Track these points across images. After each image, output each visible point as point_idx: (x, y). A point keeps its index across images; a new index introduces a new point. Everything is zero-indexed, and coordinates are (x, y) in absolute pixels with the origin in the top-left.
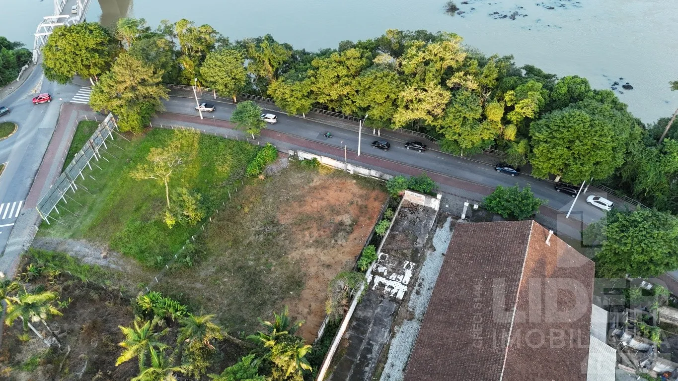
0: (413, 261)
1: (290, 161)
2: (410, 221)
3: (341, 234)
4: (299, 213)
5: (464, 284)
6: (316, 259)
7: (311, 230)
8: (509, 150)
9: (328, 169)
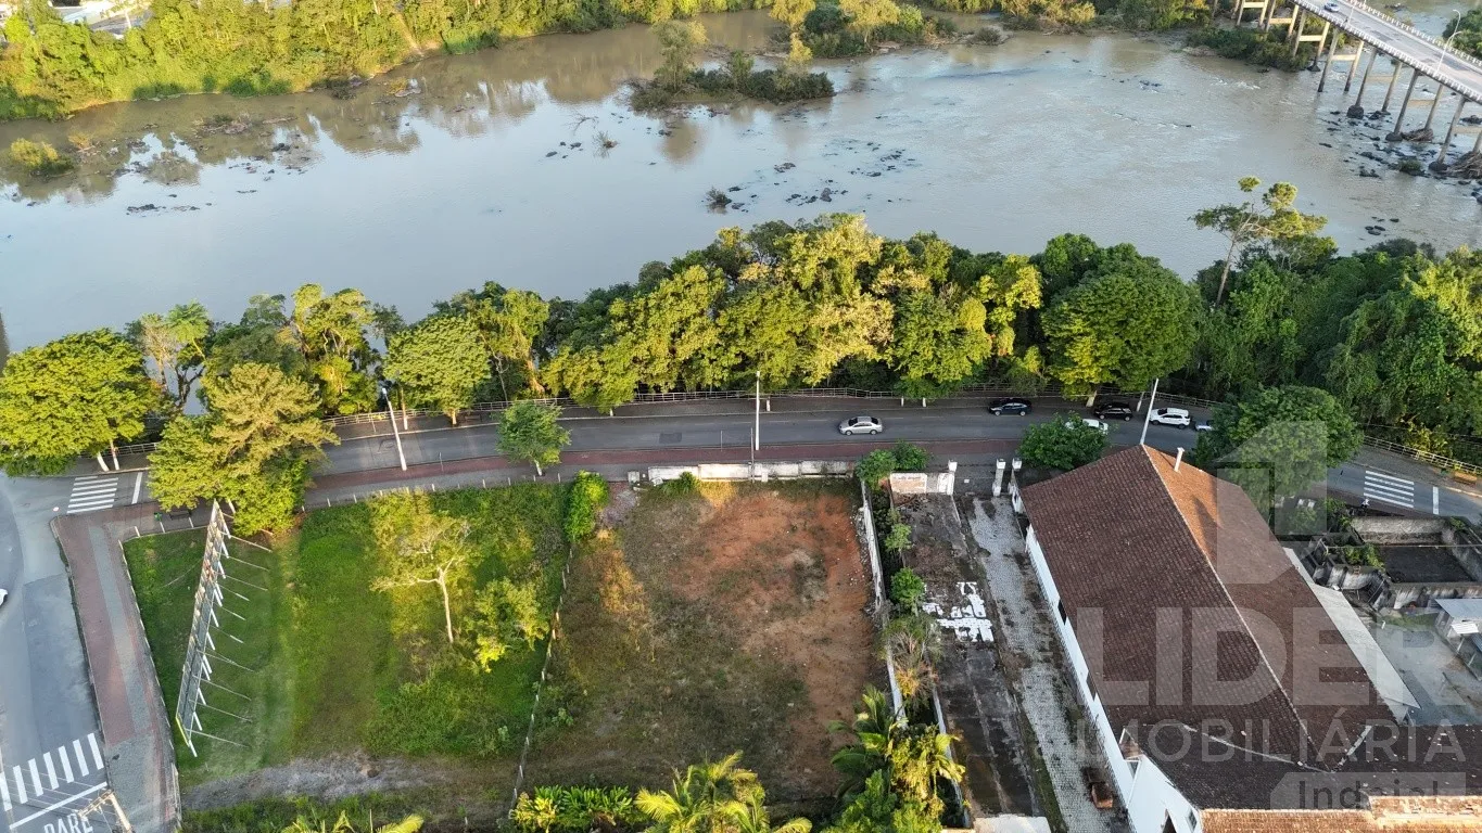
0: (969, 580)
1: (640, 493)
3: (810, 583)
4: (713, 574)
5: (1100, 566)
6: (795, 637)
7: (753, 593)
8: (1012, 371)
9: (717, 486)
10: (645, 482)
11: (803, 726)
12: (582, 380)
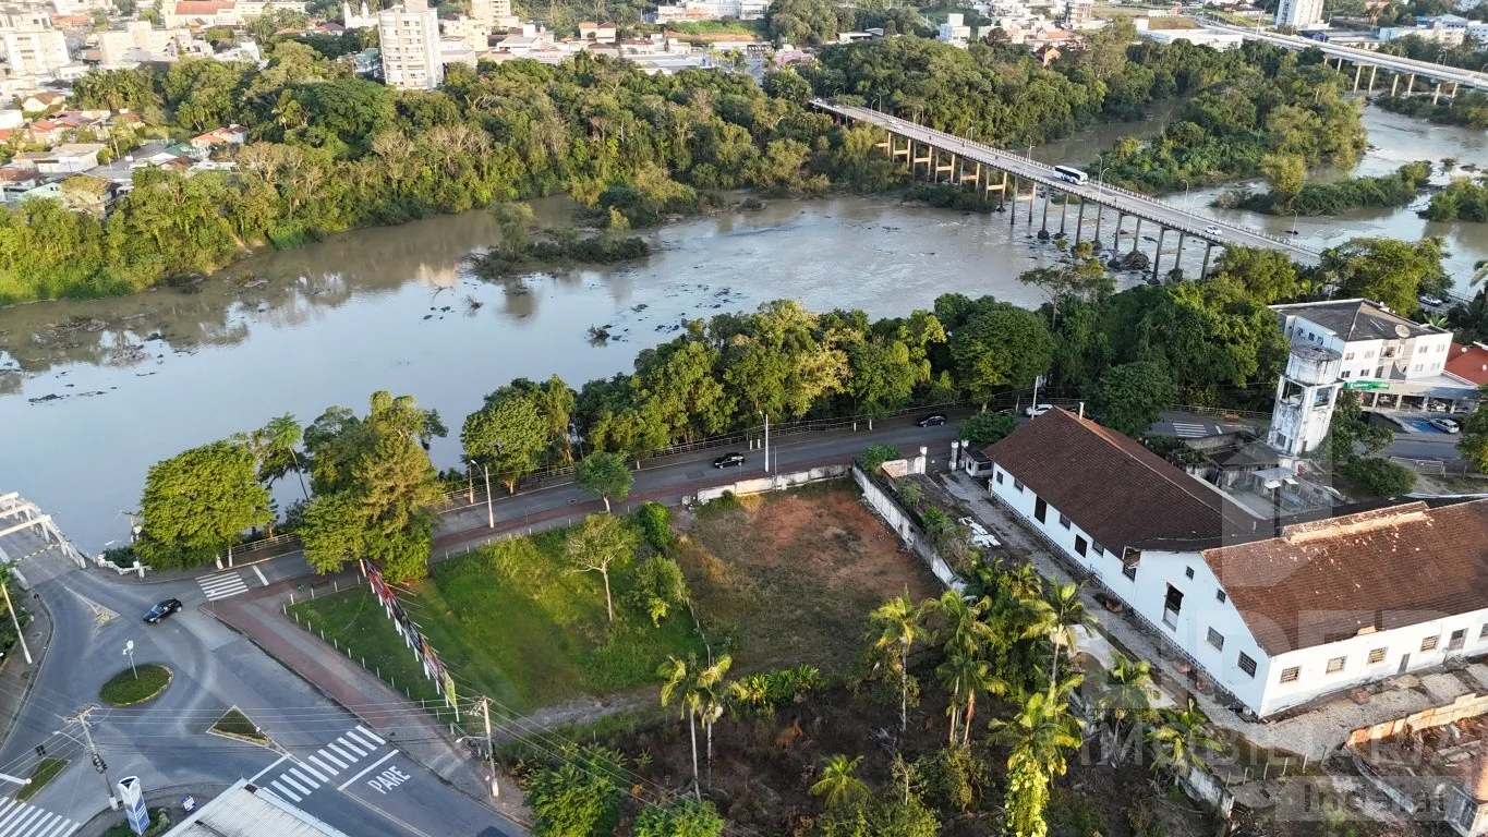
1: (695, 511)
3: (851, 544)
4: (779, 549)
6: (860, 574)
7: (815, 556)
9: (750, 498)
10: (696, 503)
12: (630, 433)
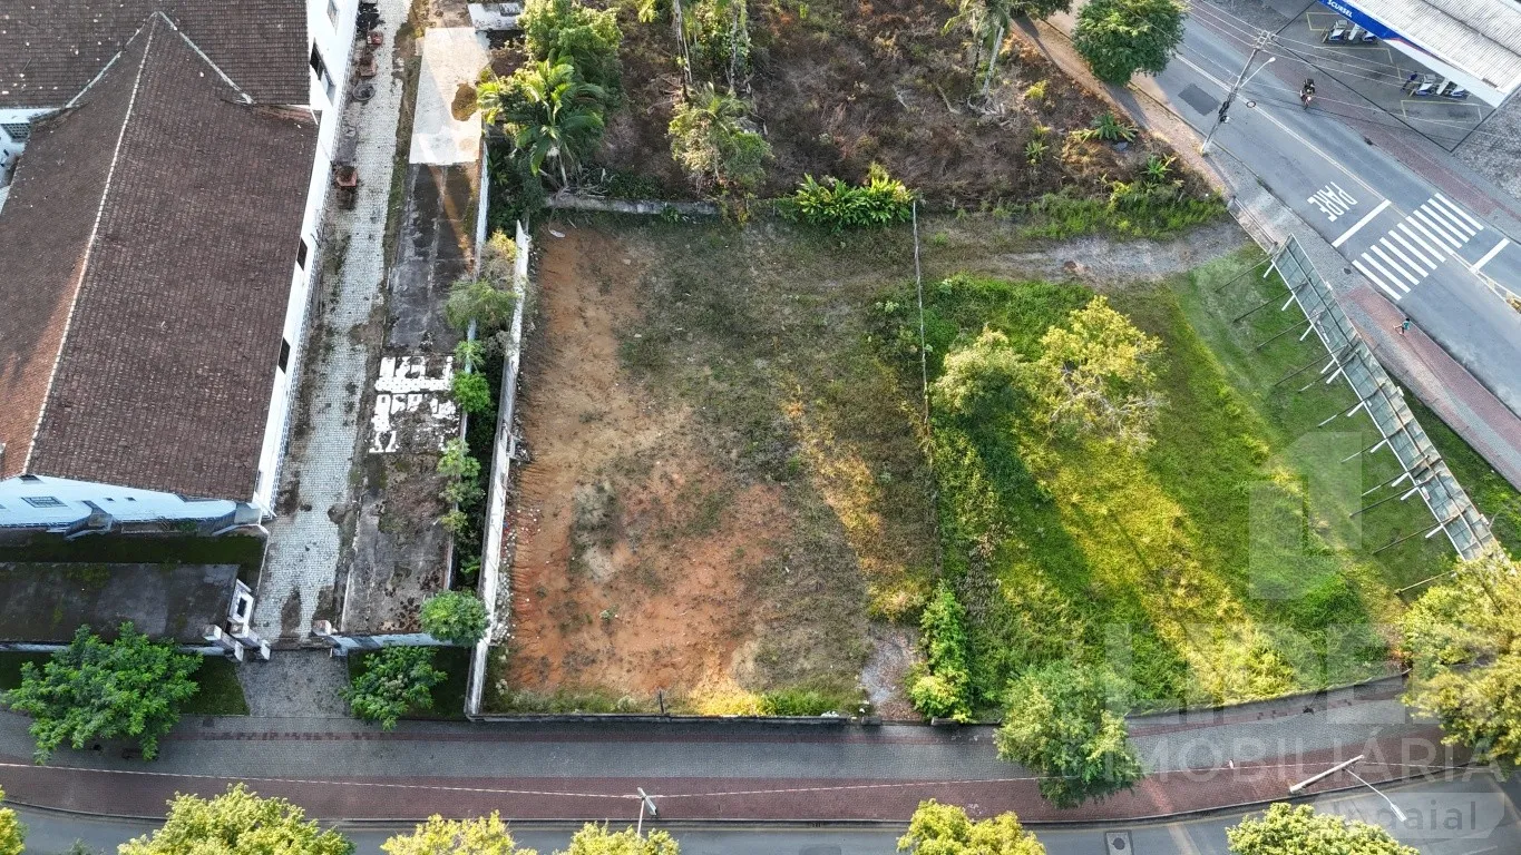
0: (377, 457)
2: (408, 573)
3: (595, 513)
6: (624, 425)
7: (674, 494)
11: (628, 309)
